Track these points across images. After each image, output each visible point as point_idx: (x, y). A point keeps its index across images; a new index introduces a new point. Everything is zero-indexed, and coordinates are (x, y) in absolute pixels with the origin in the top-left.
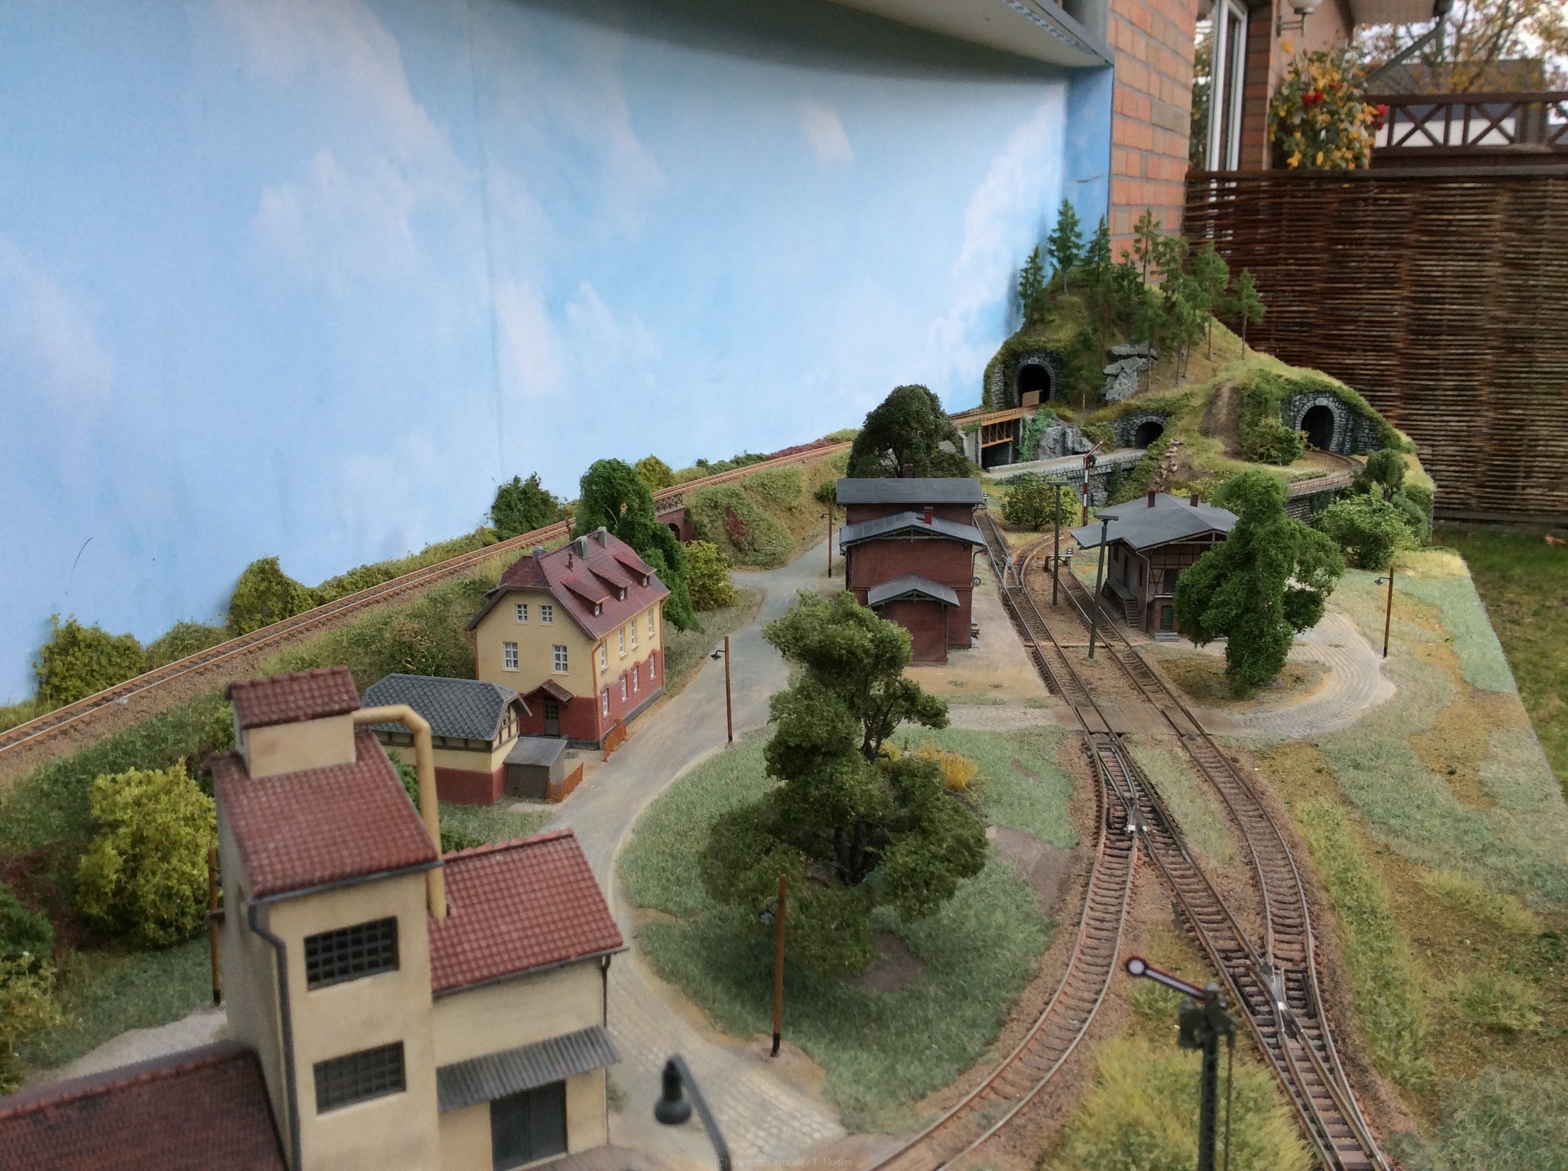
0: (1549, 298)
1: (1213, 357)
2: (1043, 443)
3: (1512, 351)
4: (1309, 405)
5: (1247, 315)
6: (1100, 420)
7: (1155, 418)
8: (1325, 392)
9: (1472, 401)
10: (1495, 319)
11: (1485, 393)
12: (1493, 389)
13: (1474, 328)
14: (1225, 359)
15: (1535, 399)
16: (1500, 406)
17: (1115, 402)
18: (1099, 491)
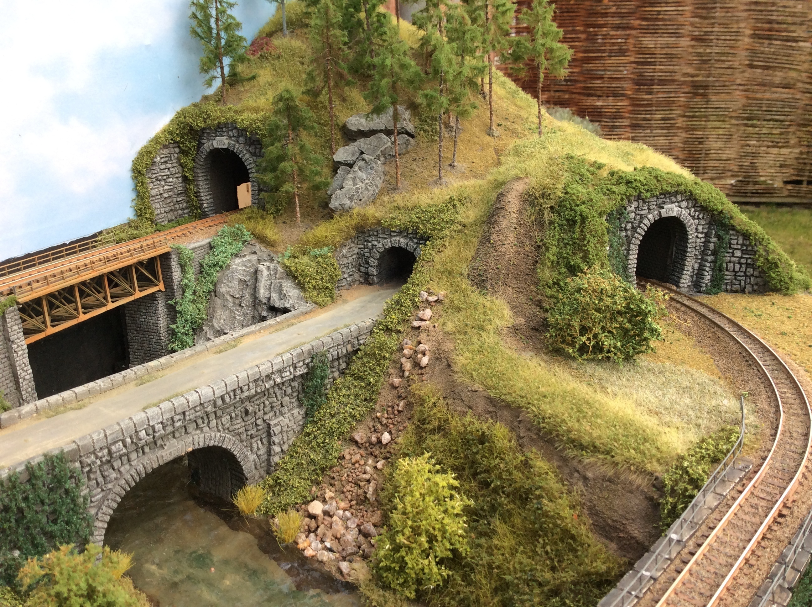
0: (719, 60)
1: (497, 131)
2: (223, 289)
3: (696, 95)
4: (652, 217)
5: (544, 64)
6: (318, 244)
7: (403, 242)
8: (676, 193)
9: (672, 126)
10: (686, 75)
11: (680, 122)
12: (685, 119)
13: (673, 81)
14: (515, 133)
15: (710, 124)
16: (688, 129)
17: (345, 211)
18: (281, 414)
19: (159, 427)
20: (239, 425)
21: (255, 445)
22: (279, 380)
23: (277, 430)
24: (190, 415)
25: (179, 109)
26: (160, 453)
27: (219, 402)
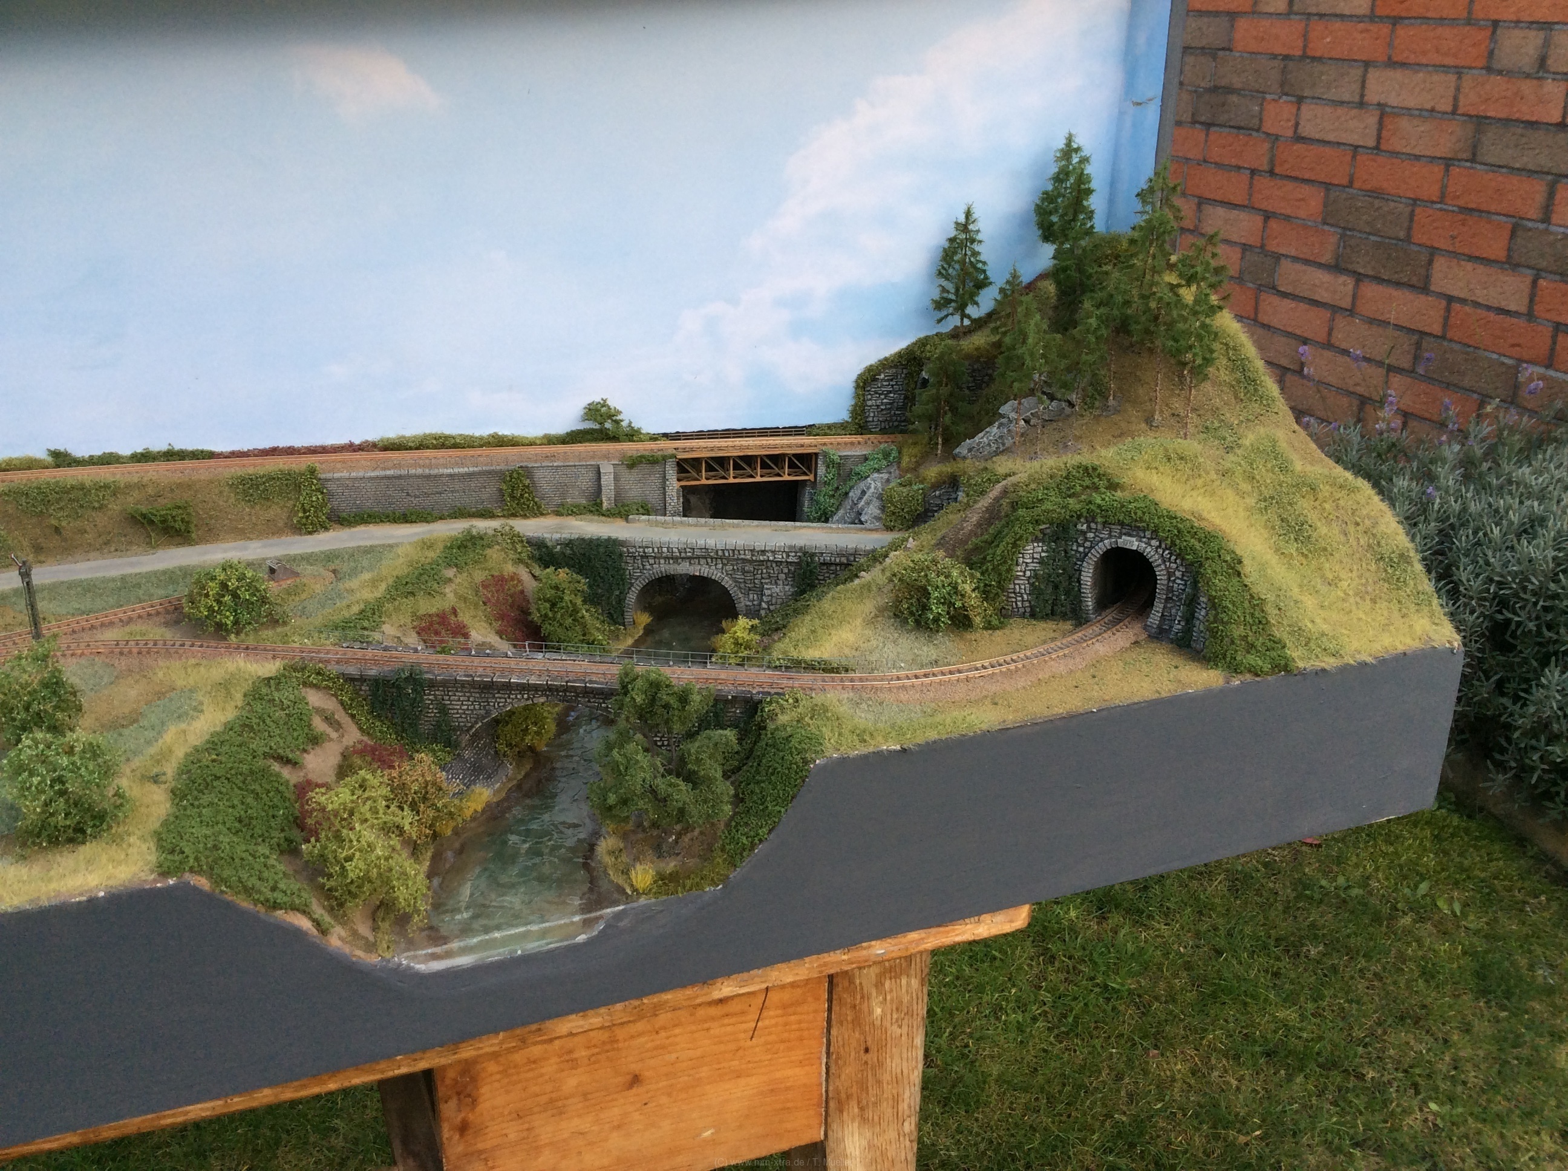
4: (1111, 543)
17: (956, 458)
18: (776, 584)
19: (675, 550)
20: (739, 576)
21: (751, 596)
22: (771, 558)
23: (767, 592)
24: (698, 553)
25: (922, 335)
26: (676, 566)
27: (720, 553)
